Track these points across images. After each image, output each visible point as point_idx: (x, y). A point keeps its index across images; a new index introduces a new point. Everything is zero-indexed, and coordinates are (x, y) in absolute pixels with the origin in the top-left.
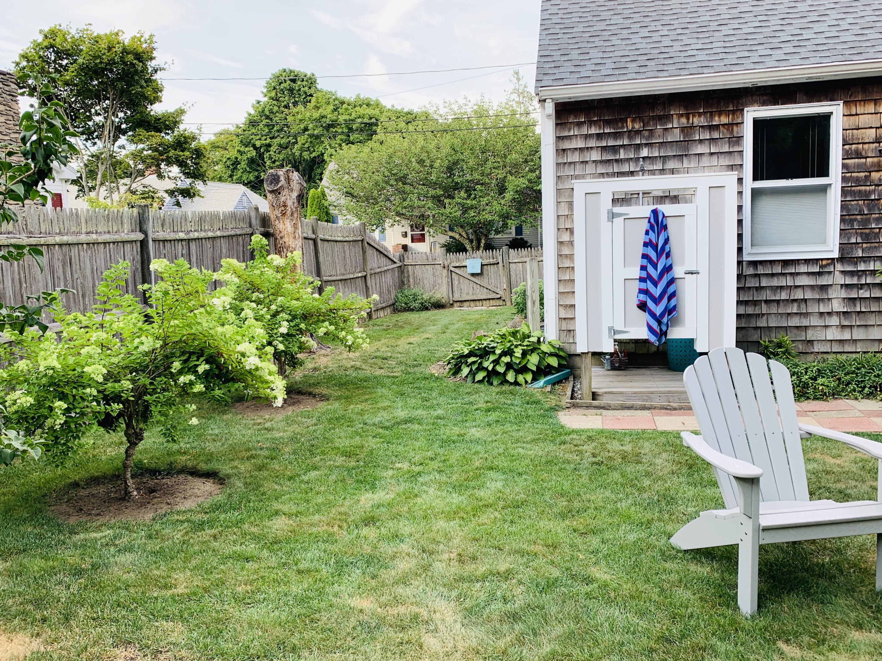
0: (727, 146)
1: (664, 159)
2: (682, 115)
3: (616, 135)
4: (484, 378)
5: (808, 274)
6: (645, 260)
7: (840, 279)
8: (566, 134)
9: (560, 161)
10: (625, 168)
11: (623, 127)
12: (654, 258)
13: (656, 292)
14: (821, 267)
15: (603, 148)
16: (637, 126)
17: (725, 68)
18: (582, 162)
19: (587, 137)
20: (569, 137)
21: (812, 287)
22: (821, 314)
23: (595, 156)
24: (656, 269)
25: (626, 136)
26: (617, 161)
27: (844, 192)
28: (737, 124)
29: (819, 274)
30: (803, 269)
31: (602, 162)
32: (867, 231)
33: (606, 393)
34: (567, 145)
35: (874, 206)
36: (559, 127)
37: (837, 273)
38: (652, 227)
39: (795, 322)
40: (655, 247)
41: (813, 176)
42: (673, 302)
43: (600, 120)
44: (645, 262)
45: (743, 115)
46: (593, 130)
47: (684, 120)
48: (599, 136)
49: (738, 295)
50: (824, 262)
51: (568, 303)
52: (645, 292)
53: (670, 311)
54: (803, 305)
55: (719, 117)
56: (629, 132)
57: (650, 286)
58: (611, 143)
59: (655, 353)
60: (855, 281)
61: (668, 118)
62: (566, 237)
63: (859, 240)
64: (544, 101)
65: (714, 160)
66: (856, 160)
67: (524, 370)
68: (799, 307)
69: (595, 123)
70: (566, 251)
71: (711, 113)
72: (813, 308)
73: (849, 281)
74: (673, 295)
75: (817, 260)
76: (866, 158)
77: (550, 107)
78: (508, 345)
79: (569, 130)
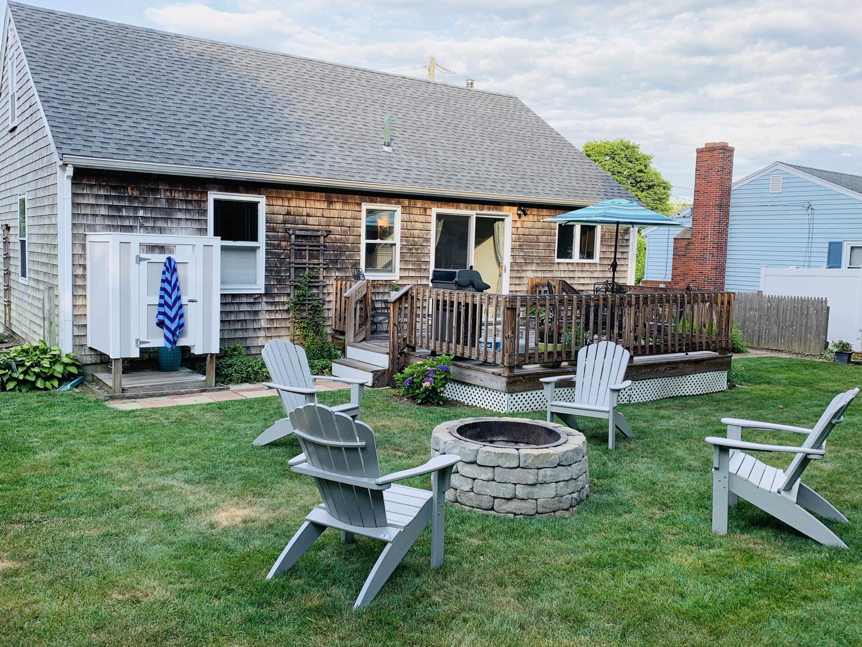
0: (197, 215)
1: (155, 219)
2: (167, 190)
3: (120, 198)
4: (15, 387)
5: (247, 303)
6: (163, 292)
7: (265, 307)
8: (80, 192)
9: (75, 212)
10: (127, 223)
11: (125, 193)
12: (169, 290)
13: (172, 314)
14: (255, 299)
15: (109, 206)
16: (135, 193)
17: (196, 163)
18: (93, 215)
19: (97, 196)
20: (83, 195)
21: (249, 312)
22: (255, 329)
23: (103, 211)
24: (171, 298)
25: (127, 200)
26: (120, 216)
27: (267, 253)
28: (203, 201)
29: (254, 303)
30: (244, 300)
31: (108, 216)
32: (280, 277)
33: (130, 388)
34: (80, 200)
35: (283, 262)
36: (74, 186)
37: (263, 303)
38: (167, 269)
39: (239, 335)
40: (169, 283)
41: (248, 240)
42: (182, 321)
43: (107, 185)
44: (163, 293)
45: (207, 196)
46: (102, 192)
47: (168, 194)
48: (106, 197)
49: (221, 316)
50: (256, 296)
51: (80, 323)
52: (164, 314)
53: (181, 326)
54: (244, 324)
55: (192, 195)
56: (130, 196)
57: (167, 310)
58: (116, 203)
59: (147, 360)
60: (273, 308)
61: (156, 191)
62: (80, 271)
63: (275, 283)
64: (66, 165)
65: (189, 224)
66: (273, 233)
67: (50, 377)
68: (242, 325)
69: (103, 187)
70: (79, 282)
71: (187, 191)
72: (250, 326)
73: (270, 308)
74: (182, 316)
75: (252, 294)
76: (278, 232)
77: (70, 171)
78: (35, 358)
79: (83, 190)
